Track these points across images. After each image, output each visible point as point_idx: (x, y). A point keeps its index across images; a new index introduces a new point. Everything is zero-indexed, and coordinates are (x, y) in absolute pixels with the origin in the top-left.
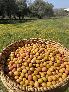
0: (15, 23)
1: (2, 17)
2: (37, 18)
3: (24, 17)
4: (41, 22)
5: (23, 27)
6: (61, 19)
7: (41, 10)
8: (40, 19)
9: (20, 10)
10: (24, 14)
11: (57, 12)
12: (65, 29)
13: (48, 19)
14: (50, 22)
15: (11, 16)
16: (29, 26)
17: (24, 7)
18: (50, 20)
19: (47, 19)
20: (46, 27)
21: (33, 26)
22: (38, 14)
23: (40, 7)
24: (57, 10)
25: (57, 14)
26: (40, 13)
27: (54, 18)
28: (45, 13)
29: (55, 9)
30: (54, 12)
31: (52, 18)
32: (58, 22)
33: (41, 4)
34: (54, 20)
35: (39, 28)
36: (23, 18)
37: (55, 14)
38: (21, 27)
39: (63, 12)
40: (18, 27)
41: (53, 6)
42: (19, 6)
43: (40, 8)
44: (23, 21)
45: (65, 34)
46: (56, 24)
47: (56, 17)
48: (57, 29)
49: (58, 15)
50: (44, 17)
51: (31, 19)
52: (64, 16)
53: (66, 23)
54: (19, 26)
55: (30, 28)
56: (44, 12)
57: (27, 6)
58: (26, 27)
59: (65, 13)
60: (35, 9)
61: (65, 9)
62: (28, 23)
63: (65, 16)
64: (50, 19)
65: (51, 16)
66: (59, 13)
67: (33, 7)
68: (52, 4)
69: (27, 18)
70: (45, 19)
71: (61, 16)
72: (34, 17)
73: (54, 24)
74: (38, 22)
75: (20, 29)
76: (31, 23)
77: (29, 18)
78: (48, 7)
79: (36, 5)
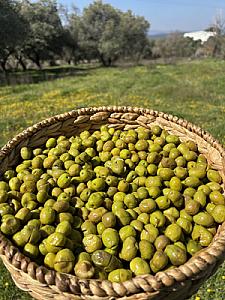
0: (19, 83)
2: (98, 65)
3: (58, 62)
4: (107, 77)
5: (45, 95)
7: (108, 38)
9: (37, 40)
10: (55, 52)
11: (164, 44)
13: (135, 66)
14: (137, 76)
15: (6, 59)
16: (66, 94)
17: (51, 30)
18: (138, 70)
19: (130, 66)
20: (122, 94)
21: (78, 93)
22: (101, 51)
23: (104, 28)
24: (163, 36)
25: (163, 50)
26: (105, 46)
27: (153, 61)
28: (123, 48)
29: (157, 36)
30: (153, 45)
31: (146, 62)
33: (108, 19)
35: (98, 98)
36: (52, 64)
37: (155, 50)
38: (35, 98)
39: (181, 42)
40: (26, 99)
41: (148, 26)
42: (34, 26)
43: (107, 32)
46: (157, 83)
47: (161, 61)
49: (168, 54)
50: (121, 60)
51: (79, 66)
52: (184, 55)
54: (31, 92)
55: (65, 101)
56: (118, 46)
58: (55, 97)
59: (186, 46)
60: (89, 35)
61: (186, 35)
62: (64, 83)
63: (189, 56)
64: (140, 65)
65: (145, 58)
66: (167, 48)
67: (83, 28)
68: (143, 18)
69: (66, 66)
70: (122, 68)
71: (174, 58)
72: (89, 62)
73: (148, 82)
74: (98, 77)
75: (31, 104)
76: (75, 83)
77: (72, 63)
78: (131, 26)
79: (92, 20)
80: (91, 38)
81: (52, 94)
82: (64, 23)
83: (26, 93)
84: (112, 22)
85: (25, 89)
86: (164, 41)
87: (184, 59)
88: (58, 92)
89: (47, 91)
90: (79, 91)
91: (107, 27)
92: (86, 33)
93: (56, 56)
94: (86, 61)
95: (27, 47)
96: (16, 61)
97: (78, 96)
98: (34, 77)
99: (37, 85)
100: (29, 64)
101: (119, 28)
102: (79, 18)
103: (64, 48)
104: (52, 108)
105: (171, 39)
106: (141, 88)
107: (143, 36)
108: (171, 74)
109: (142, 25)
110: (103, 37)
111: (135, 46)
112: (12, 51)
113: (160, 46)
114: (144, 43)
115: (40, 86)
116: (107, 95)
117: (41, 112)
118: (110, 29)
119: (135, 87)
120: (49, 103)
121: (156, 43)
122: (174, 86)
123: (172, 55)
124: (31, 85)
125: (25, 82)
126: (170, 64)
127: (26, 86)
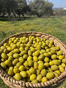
0: (14, 21)
1: (2, 14)
2: (37, 16)
3: (25, 15)
4: (39, 20)
5: (21, 25)
6: (60, 18)
7: (41, 9)
8: (40, 17)
9: (20, 8)
10: (24, 12)
11: (57, 11)
12: (64, 29)
14: (49, 20)
15: (10, 14)
16: (27, 25)
17: (24, 5)
18: (49, 19)
19: (46, 18)
20: (45, 26)
22: (38, 13)
23: (39, 5)
24: (57, 9)
25: (57, 13)
26: (39, 11)
27: (53, 16)
28: (45, 12)
29: (55, 9)
30: (54, 11)
31: (51, 17)
32: (57, 22)
33: (41, 3)
34: (53, 19)
35: (37, 27)
36: (23, 16)
37: (54, 13)
38: (18, 25)
39: (62, 11)
40: (15, 25)
41: (53, 5)
42: (19, 4)
43: (40, 7)
44: (22, 19)
45: (64, 35)
46: (55, 23)
47: (56, 16)
48: (56, 29)
49: (58, 14)
50: (43, 15)
51: (31, 17)
52: (63, 15)
53: (65, 23)
54: (17, 24)
55: (27, 27)
56: (43, 11)
57: (27, 4)
59: (64, 12)
60: (35, 7)
62: (27, 21)
64: (50, 17)
65: (51, 15)
66: (58, 13)
67: (33, 5)
68: (52, 3)
69: (27, 16)
70: (44, 18)
71: (60, 16)
72: (34, 16)
73: (52, 23)
74: (37, 20)
75: (17, 27)
76: (30, 21)
77: (29, 16)
78: (48, 5)
79: (36, 3)
80: (35, 8)
81: (23, 24)
82: (28, 4)
83: (16, 24)
84: (42, 4)
85: (15, 22)
86: (57, 10)
87: (63, 16)
88: (25, 24)
89: (22, 24)
90: (31, 24)
91: (40, 5)
92: (34, 7)
93: (24, 13)
94: (33, 15)
95: (16, 10)
96: (13, 14)
97: (31, 26)
98: (18, 19)
99: (19, 22)
100: (17, 15)
101: (44, 6)
102: (32, 2)
103: (27, 11)
104: (23, 29)
105: (59, 10)
106: (50, 24)
107: (51, 8)
108: (59, 21)
109: (51, 5)
110: (39, 8)
111: (48, 11)
112: (12, 11)
113: (56, 12)
114: (51, 10)
115: (20, 22)
116: (40, 26)
117: (20, 30)
118: (41, 6)
119: (49, 24)
120: (23, 27)
121: (55, 11)
122: (61, 25)
123: (59, 15)
124: (17, 22)
125: (15, 21)
126: (59, 17)
127: (16, 22)
